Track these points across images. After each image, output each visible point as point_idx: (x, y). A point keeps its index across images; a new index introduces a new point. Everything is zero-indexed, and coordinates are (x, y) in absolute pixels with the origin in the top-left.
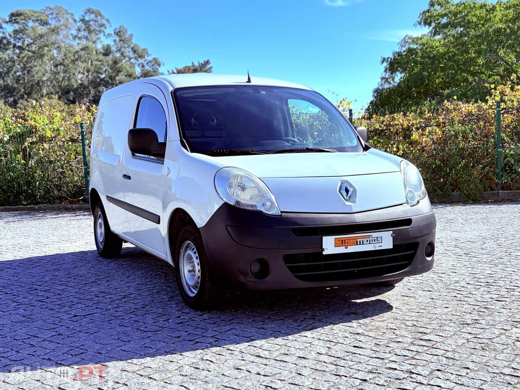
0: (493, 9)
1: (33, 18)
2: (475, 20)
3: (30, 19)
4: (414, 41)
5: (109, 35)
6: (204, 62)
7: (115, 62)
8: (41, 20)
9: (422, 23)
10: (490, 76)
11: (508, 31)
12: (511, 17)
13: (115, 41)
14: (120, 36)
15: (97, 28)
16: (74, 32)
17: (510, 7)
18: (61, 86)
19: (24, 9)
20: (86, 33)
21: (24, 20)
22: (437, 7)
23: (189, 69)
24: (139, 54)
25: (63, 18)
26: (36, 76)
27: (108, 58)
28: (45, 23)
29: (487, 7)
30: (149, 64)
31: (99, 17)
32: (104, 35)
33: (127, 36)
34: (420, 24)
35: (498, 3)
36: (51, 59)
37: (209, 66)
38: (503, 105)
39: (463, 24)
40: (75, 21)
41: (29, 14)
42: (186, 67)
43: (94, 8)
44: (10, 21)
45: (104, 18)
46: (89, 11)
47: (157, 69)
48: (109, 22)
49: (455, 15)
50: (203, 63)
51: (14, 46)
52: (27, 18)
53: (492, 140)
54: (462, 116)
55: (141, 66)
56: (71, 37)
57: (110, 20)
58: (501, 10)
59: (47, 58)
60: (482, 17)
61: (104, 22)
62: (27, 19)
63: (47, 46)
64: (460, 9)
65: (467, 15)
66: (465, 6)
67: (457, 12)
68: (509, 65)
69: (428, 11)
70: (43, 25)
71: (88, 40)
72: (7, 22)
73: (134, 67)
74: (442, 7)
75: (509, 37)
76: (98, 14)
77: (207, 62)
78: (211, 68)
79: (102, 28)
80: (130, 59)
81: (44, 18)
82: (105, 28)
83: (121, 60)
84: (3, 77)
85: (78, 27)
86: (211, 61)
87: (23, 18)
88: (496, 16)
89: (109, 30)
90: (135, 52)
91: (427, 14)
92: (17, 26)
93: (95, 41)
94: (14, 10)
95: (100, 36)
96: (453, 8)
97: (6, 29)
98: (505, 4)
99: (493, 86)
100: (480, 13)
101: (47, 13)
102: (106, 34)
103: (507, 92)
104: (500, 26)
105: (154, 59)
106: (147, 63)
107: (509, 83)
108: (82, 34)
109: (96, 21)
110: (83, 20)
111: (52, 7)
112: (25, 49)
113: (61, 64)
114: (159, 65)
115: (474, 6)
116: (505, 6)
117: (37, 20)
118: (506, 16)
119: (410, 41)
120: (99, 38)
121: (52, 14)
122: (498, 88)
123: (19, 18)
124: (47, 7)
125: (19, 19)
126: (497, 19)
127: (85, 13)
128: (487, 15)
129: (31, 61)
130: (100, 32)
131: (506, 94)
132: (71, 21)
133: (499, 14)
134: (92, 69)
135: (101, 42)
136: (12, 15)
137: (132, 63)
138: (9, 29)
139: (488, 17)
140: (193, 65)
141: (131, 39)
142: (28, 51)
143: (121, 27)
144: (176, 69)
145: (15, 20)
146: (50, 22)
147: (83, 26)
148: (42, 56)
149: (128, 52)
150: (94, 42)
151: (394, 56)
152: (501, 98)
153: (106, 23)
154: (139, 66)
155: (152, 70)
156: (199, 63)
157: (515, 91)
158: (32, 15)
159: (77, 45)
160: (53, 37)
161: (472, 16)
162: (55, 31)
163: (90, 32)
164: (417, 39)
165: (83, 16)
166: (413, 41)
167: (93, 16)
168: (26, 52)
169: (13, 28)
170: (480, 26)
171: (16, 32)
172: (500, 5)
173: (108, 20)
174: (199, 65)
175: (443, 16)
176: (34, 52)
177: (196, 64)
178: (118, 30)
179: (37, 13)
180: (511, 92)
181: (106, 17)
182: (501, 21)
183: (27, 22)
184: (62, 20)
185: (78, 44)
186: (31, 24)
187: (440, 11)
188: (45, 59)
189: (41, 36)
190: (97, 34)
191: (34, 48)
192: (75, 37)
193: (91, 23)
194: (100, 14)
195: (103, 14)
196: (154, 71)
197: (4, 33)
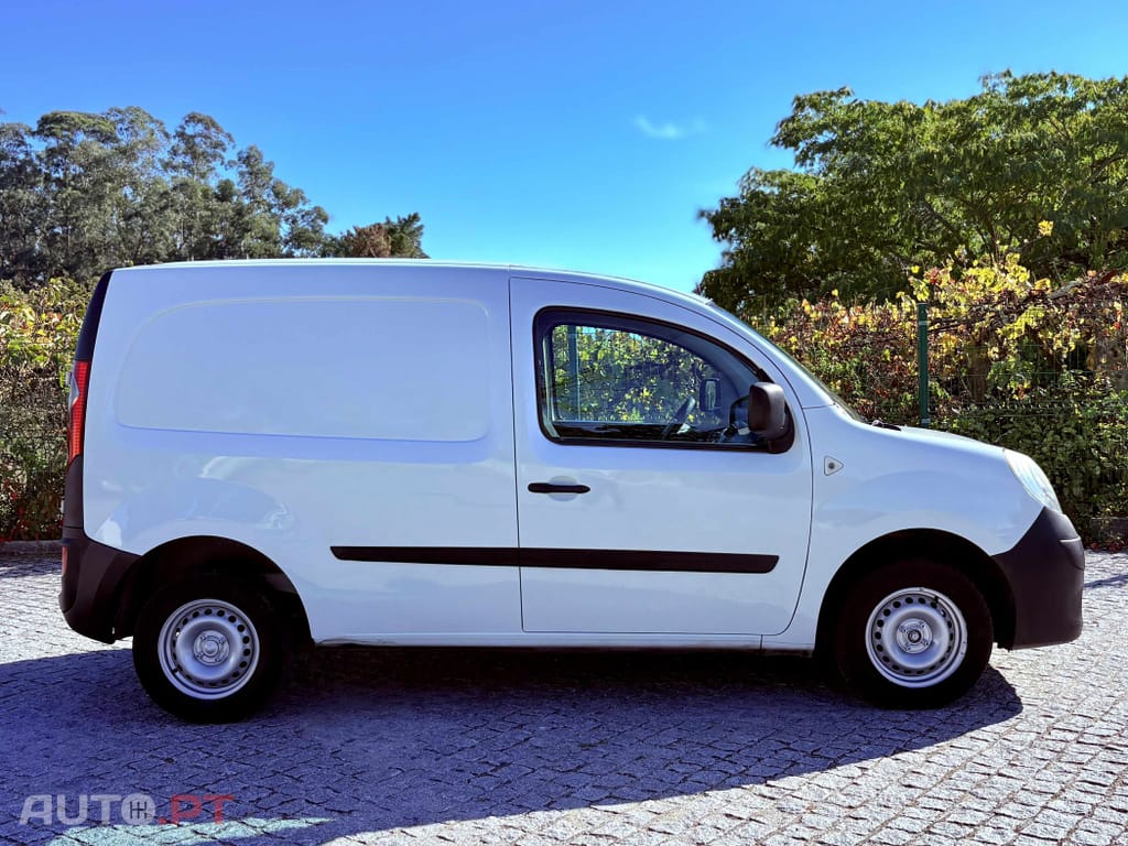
0: (918, 116)
1: (84, 126)
2: (882, 137)
3: (79, 129)
4: (769, 178)
5: (231, 164)
6: (409, 216)
7: (240, 212)
8: (100, 132)
9: (780, 143)
10: (915, 251)
11: (946, 158)
12: (953, 133)
13: (242, 174)
14: (248, 165)
15: (210, 151)
16: (166, 157)
17: (951, 114)
18: (136, 255)
19: (69, 110)
20: (188, 159)
21: (68, 130)
22: (811, 112)
23: (380, 228)
24: (285, 199)
25: (144, 129)
26: (87, 235)
27: (226, 205)
28: (107, 138)
29: (906, 113)
30: (305, 218)
31: (213, 130)
32: (222, 164)
33: (263, 165)
34: (777, 143)
35: (927, 104)
36: (118, 205)
37: (419, 224)
38: (935, 313)
39: (858, 144)
40: (167, 135)
41: (77, 120)
42: (375, 225)
43: (204, 112)
44: (39, 132)
45: (222, 131)
46: (192, 118)
48: (231, 140)
49: (845, 126)
50: (407, 218)
51: (48, 178)
52: (74, 127)
53: (909, 397)
54: (842, 337)
55: (290, 220)
56: (159, 166)
57: (233, 136)
58: (933, 119)
59: (109, 202)
60: (899, 133)
61: (222, 138)
62: (73, 129)
63: (111, 180)
64: (855, 115)
65: (867, 128)
66: (864, 110)
67: (847, 122)
68: (952, 229)
69: (792, 119)
70: (103, 142)
71: (190, 171)
72: (33, 134)
73: (278, 223)
74: (818, 111)
75: (947, 169)
76: (210, 124)
77: (415, 217)
78: (421, 228)
79: (219, 151)
80: (270, 207)
81: (106, 128)
82: (224, 150)
83: (250, 209)
84: (24, 236)
85: (173, 147)
86: (420, 215)
87: (66, 126)
88: (924, 130)
89: (230, 155)
90: (277, 195)
91: (791, 125)
92: (53, 142)
93: (205, 173)
94: (48, 112)
95: (213, 164)
96: (841, 114)
97: (31, 146)
98: (940, 107)
99: (915, 269)
100: (894, 125)
101: (112, 119)
102: (226, 161)
103: (944, 283)
104: (931, 148)
105: (315, 208)
106: (303, 216)
107: (950, 262)
108: (179, 160)
109: (206, 137)
110: (181, 135)
111: (123, 108)
112: (70, 185)
113: (137, 214)
114: (325, 220)
115: (880, 109)
116: (941, 111)
117: (94, 132)
118: (944, 131)
119: (759, 178)
120: (212, 169)
121: (122, 121)
122: (926, 273)
123: (58, 126)
124: (111, 110)
125: (56, 128)
126: (927, 136)
127: (186, 122)
128: (907, 129)
129: (79, 208)
130: (214, 156)
131: (941, 286)
132: (158, 135)
133: (930, 126)
134: (196, 225)
135: (216, 175)
136: (45, 121)
137: (273, 215)
138: (38, 146)
139: (910, 133)
140: (388, 222)
141: (271, 170)
142: (74, 188)
143: (251, 149)
144: (355, 228)
145: (50, 129)
146: (119, 136)
147: (182, 146)
148: (99, 199)
149: (267, 196)
150: (203, 176)
151: (722, 205)
152: (931, 296)
153: (225, 141)
154: (287, 220)
155: (310, 228)
156: (399, 218)
157: (964, 282)
158: (84, 123)
159: (168, 180)
160: (123, 164)
161: (878, 129)
162: (127, 153)
163: (195, 156)
164: (774, 175)
165: (182, 127)
166: (765, 179)
167: (200, 128)
168: (70, 190)
169: (46, 144)
170: (894, 149)
171: (51, 152)
172: (932, 109)
173: (229, 136)
174: (400, 222)
175: (821, 128)
176: (85, 191)
177: (395, 220)
178: (245, 155)
179: (94, 118)
180: (953, 283)
181: (226, 131)
182: (934, 139)
183: (72, 133)
184: (141, 133)
185: (173, 177)
186: (80, 137)
187: (816, 120)
188: (107, 204)
189: (98, 161)
190: (208, 161)
191: (86, 183)
192: (167, 166)
193: (197, 140)
194: (214, 124)
195: (220, 124)
196: (315, 232)
197: (27, 154)
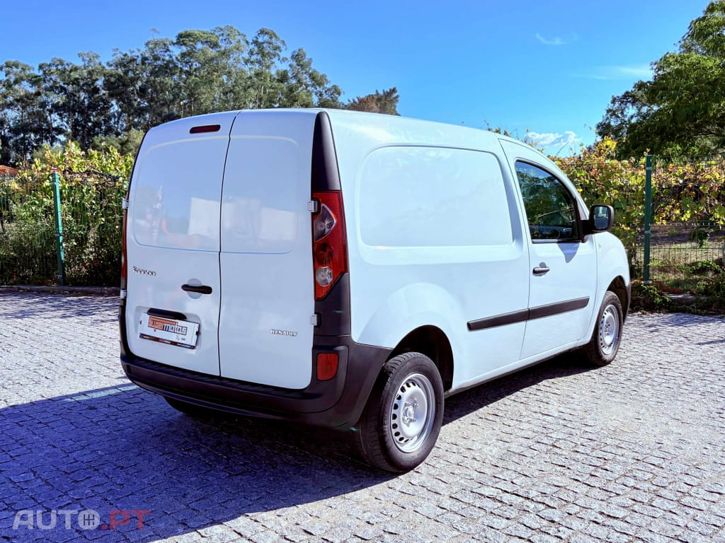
1: (202, 39)
3: (199, 40)
5: (285, 59)
6: (391, 90)
7: (291, 90)
8: (210, 42)
13: (291, 66)
14: (297, 60)
15: (271, 51)
16: (246, 55)
19: (193, 29)
20: (259, 57)
21: (193, 41)
23: (373, 98)
24: (317, 80)
25: (235, 40)
27: (282, 85)
28: (214, 45)
31: (274, 38)
32: (279, 60)
33: (306, 60)
36: (220, 86)
40: (247, 42)
41: (198, 35)
42: (369, 96)
43: (268, 28)
44: (177, 43)
45: (279, 39)
46: (262, 32)
47: (337, 98)
48: (284, 45)
50: (389, 91)
51: (181, 70)
52: (196, 39)
55: (318, 94)
56: (242, 61)
57: (286, 42)
59: (216, 84)
61: (279, 44)
63: (217, 71)
69: (701, 19)
70: (212, 48)
71: (261, 65)
72: (174, 44)
73: (311, 95)
76: (272, 35)
77: (394, 91)
78: (397, 97)
79: (277, 51)
80: (307, 86)
81: (214, 39)
82: (280, 51)
83: (298, 88)
85: (251, 50)
86: (397, 89)
87: (192, 39)
90: (313, 78)
92: (184, 49)
93: (269, 66)
94: (182, 31)
95: (274, 60)
97: (172, 52)
101: (217, 34)
102: (281, 58)
105: (333, 86)
106: (326, 92)
108: (254, 58)
109: (270, 43)
110: (256, 42)
111: (223, 27)
112: (193, 74)
113: (231, 91)
114: (339, 94)
117: (206, 42)
120: (273, 63)
121: (223, 35)
124: (217, 28)
125: (187, 40)
127: (259, 34)
129: (199, 88)
130: (274, 55)
132: (243, 43)
134: (265, 97)
135: (276, 67)
136: (180, 36)
137: (309, 91)
138: (176, 51)
140: (377, 94)
141: (310, 64)
142: (196, 76)
143: (300, 50)
144: (357, 98)
145: (183, 41)
146: (220, 44)
147: (256, 49)
148: (211, 82)
149: (306, 79)
150: (268, 68)
153: (281, 45)
154: (316, 94)
156: (384, 91)
158: (201, 37)
159: (249, 70)
160: (224, 61)
162: (225, 54)
163: (263, 55)
165: (256, 38)
167: (266, 38)
168: (193, 77)
169: (181, 50)
171: (183, 55)
173: (283, 42)
174: (385, 94)
176: (202, 78)
177: (381, 93)
178: (296, 54)
179: (206, 34)
181: (281, 39)
183: (195, 44)
184: (233, 42)
185: (251, 69)
186: (199, 46)
188: (214, 85)
189: (211, 60)
190: (271, 58)
191: (202, 73)
192: (247, 61)
193: (265, 45)
194: (275, 35)
195: (278, 35)
196: (334, 101)
197: (171, 57)
